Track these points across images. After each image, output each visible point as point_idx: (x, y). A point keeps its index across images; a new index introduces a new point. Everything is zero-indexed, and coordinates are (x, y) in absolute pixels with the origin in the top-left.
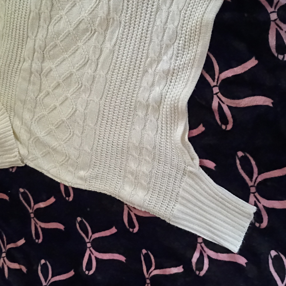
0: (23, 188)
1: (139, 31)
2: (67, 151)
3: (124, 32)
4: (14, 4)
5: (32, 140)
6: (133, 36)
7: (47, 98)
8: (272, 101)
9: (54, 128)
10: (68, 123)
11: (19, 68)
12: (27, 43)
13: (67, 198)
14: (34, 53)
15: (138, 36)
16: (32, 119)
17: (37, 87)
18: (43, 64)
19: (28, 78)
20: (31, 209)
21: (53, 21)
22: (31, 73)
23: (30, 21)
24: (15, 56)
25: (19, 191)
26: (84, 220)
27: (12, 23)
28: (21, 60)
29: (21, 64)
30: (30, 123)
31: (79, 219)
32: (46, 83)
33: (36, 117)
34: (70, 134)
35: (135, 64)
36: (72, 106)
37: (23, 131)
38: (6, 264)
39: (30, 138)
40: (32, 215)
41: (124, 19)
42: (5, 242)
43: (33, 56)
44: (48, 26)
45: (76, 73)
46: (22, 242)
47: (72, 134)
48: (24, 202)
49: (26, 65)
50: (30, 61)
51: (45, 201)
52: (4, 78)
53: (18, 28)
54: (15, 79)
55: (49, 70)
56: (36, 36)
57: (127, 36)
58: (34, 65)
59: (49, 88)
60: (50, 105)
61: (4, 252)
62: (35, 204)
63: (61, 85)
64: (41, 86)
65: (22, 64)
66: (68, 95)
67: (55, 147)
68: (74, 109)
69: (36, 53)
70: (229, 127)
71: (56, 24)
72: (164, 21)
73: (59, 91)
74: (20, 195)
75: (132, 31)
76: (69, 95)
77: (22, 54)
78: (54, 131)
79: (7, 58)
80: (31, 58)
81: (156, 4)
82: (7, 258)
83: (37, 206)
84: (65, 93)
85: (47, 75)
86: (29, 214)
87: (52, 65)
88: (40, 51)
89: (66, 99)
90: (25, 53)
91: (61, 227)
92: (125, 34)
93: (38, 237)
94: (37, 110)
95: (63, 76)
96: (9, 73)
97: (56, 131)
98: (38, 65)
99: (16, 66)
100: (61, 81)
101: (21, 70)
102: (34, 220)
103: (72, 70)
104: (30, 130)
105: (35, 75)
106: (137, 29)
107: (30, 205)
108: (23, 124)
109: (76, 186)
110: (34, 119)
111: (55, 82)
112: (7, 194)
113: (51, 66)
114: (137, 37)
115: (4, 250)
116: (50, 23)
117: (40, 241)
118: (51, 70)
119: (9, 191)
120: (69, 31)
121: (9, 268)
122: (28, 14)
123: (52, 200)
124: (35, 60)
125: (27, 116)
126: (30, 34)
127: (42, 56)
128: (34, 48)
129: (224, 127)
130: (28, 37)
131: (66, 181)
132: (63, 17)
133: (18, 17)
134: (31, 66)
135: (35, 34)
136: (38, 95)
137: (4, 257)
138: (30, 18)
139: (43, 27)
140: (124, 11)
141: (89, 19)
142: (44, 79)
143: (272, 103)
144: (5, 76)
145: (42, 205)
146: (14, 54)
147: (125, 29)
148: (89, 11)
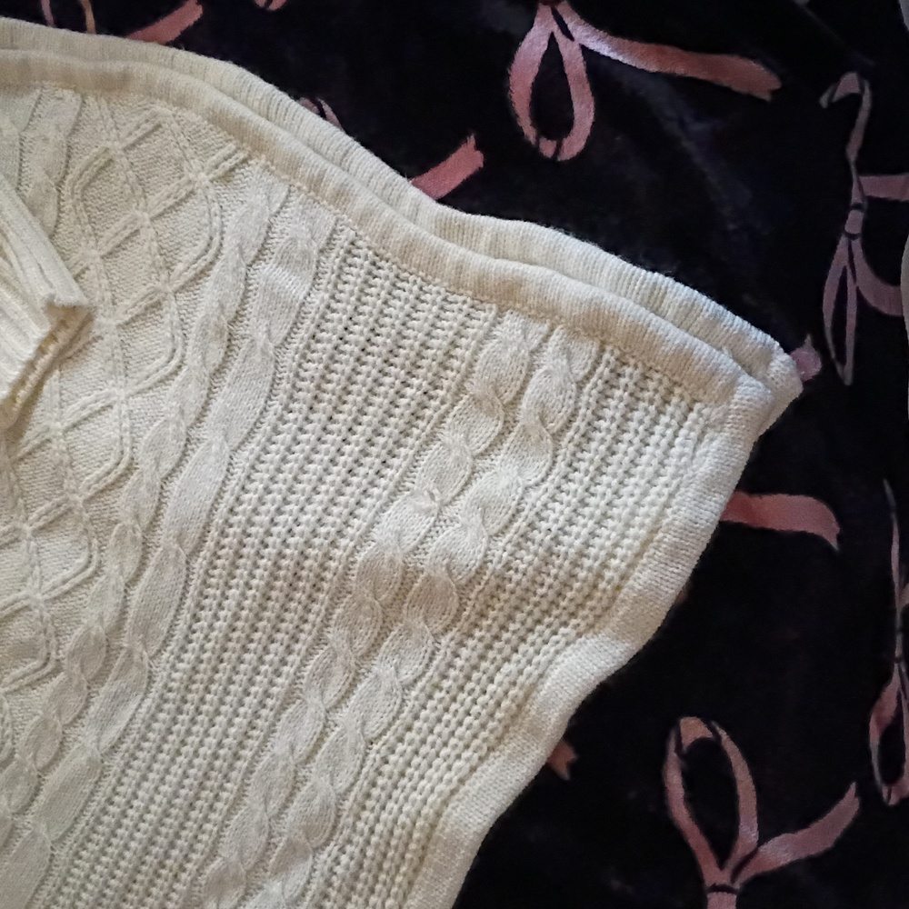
140: (173, 645)
141: (46, 615)
148: (53, 588)
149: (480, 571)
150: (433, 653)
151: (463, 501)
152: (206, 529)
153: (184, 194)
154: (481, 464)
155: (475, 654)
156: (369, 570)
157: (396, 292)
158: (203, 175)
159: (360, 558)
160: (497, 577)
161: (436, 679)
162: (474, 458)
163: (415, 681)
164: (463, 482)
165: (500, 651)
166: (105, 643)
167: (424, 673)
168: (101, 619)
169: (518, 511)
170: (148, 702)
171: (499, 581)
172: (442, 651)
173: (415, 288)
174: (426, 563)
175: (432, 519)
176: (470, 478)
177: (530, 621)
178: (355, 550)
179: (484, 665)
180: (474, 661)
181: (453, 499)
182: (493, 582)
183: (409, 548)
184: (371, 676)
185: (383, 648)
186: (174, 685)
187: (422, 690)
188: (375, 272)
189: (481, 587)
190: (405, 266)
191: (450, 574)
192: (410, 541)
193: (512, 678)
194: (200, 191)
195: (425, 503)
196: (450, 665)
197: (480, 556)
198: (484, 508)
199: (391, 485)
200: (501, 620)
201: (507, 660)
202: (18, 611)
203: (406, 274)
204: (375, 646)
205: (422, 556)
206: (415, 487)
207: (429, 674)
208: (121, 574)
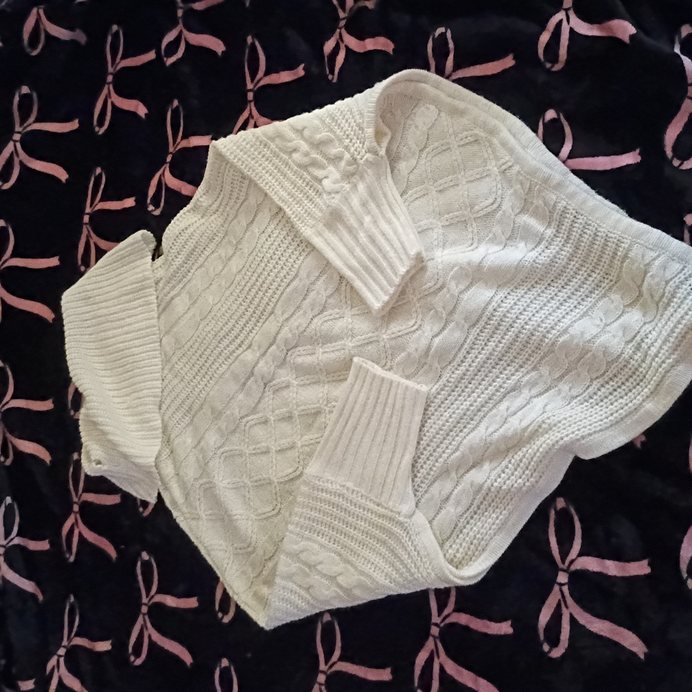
0: (149, 553)
1: (465, 403)
2: (254, 536)
3: (439, 394)
4: (274, 247)
5: (201, 481)
6: (452, 407)
7: (260, 426)
8: (646, 650)
9: (250, 484)
10: (278, 489)
11: (235, 355)
12: (267, 322)
13: (220, 615)
14: (271, 345)
15: (459, 411)
16: (219, 448)
17: (251, 402)
18: (278, 370)
19: (243, 380)
20: (147, 597)
21: (325, 313)
22: (252, 374)
23: (288, 290)
24: (238, 331)
25: (139, 555)
26: (232, 669)
27: (256, 275)
28: (246, 343)
29: (241, 350)
30: (211, 454)
31: (225, 662)
32: (271, 402)
33: (226, 448)
34: (273, 510)
35: (434, 451)
36: (297, 466)
37: (192, 459)
38: (58, 671)
39: (200, 477)
40: (144, 609)
41: (448, 375)
42: (75, 629)
43: (269, 348)
44: (315, 317)
45: (327, 415)
46: (104, 646)
47: (276, 511)
48: (140, 578)
49: (249, 356)
50: (258, 354)
51: (179, 596)
52: (203, 356)
53: (264, 289)
54: (220, 369)
55: (284, 385)
56: (287, 320)
57: (442, 403)
58: (261, 363)
59: (271, 413)
60: (259, 443)
61: (64, 647)
62: (158, 592)
63: (294, 420)
64: (259, 402)
65: (244, 351)
66: (299, 442)
67: (235, 518)
68: (298, 473)
69: (274, 347)
70: (557, 653)
71: (328, 320)
72: (512, 409)
73: (286, 427)
74: (139, 564)
75: (454, 398)
76: (299, 444)
77: (250, 334)
78: (247, 489)
79: (224, 325)
80: (262, 350)
81: (515, 379)
82: (66, 662)
83: (159, 598)
84: (295, 436)
85: (277, 390)
86: (139, 604)
87: (293, 379)
88: (283, 347)
89: (292, 447)
90: (257, 336)
91: (187, 658)
92: (440, 396)
93: (137, 652)
94: (235, 438)
95: (303, 407)
96: (215, 352)
97: (251, 491)
98: (269, 368)
99: (232, 347)
100: (296, 413)
101: (237, 358)
102: (144, 621)
103: (322, 406)
104: (206, 464)
105: (256, 381)
106: (463, 399)
107: (148, 590)
108: (199, 447)
109: (243, 606)
110: (222, 450)
111: (285, 410)
112: (116, 548)
113: (291, 380)
114: (457, 411)
115: (65, 643)
116: (319, 314)
117: (139, 662)
118: (288, 386)
119: (123, 547)
120: (345, 345)
121: (60, 682)
122: (289, 277)
123: (192, 603)
124: (268, 356)
125: (212, 439)
126: (278, 311)
127: (283, 356)
128: (275, 338)
129: (546, 648)
130: (272, 313)
131: (231, 588)
132: (346, 318)
133: (271, 270)
134: (257, 363)
135: (286, 316)
136: (247, 416)
137: (60, 656)
138: (291, 286)
139: (305, 313)
140: (455, 363)
141: (388, 346)
142: (269, 393)
143: (645, 654)
144: (206, 353)
145: (170, 601)
146: (237, 326)
147: (442, 390)
148: (392, 333)
149: (619, 356)
150: (588, 386)
151: (616, 324)
152: (481, 316)
153: (485, 175)
154: (627, 309)
155: (608, 391)
156: (565, 345)
157: (586, 230)
158: (495, 169)
159: (561, 340)
160: (625, 361)
161: (586, 398)
162: (625, 306)
163: (577, 396)
164: (617, 316)
165: (620, 393)
166: (418, 361)
167: (582, 394)
168: (417, 350)
169: (639, 332)
170: (436, 386)
171: (626, 363)
172: (593, 386)
173: (594, 229)
174: (594, 348)
175: (600, 330)
176: (621, 315)
177: (635, 383)
178: (559, 336)
179: (610, 397)
180: (607, 394)
181: (611, 323)
182: (623, 363)
183: (586, 340)
184: (557, 389)
185: (565, 378)
186: (452, 380)
187: (579, 400)
188: (576, 221)
189: (617, 364)
190: (590, 218)
191: (604, 356)
192: (588, 336)
193: (622, 406)
194: (493, 176)
195: (598, 322)
196: (595, 394)
197: (620, 350)
198: (625, 329)
199: (582, 312)
200: (623, 380)
201: (622, 397)
202: (371, 342)
203: (590, 222)
204: (562, 377)
205: (592, 345)
206: (593, 315)
207: (584, 395)
208: (431, 331)
